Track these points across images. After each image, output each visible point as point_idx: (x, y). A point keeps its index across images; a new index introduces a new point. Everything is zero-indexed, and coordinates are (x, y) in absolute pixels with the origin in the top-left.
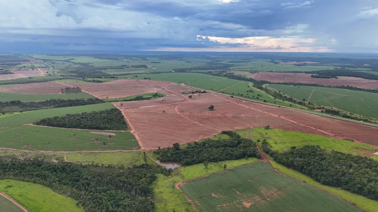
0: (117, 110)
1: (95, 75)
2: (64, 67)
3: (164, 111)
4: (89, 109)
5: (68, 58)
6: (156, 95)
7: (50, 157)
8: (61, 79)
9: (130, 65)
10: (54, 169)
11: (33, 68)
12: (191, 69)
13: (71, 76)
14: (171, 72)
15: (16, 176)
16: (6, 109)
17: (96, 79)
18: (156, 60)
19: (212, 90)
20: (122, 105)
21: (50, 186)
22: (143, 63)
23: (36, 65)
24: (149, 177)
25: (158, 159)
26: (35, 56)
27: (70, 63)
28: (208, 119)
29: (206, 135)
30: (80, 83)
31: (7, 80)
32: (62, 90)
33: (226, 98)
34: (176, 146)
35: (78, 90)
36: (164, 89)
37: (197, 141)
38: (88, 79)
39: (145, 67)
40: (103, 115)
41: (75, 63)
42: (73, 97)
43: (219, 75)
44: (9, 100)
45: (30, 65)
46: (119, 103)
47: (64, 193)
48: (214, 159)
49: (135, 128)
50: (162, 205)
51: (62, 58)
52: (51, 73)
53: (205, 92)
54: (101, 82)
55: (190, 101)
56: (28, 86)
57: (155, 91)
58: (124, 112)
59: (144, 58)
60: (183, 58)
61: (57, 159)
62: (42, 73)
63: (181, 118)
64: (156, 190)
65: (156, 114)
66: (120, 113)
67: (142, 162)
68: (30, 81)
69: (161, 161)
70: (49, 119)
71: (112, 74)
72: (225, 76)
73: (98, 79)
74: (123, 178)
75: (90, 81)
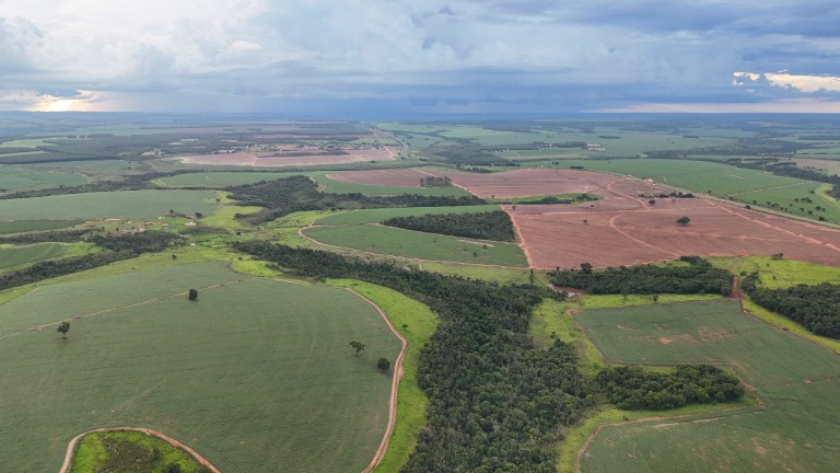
0: (503, 212)
1: (479, 160)
2: (427, 144)
3: (586, 221)
4: (459, 210)
5: (435, 128)
6: (583, 197)
7: (402, 263)
8: (420, 166)
9: (550, 142)
10: (406, 275)
11: (377, 146)
12: (690, 152)
13: (437, 161)
14: (638, 157)
15: (362, 277)
16: (343, 204)
17: (479, 167)
18: (612, 131)
19: (710, 192)
20: (514, 208)
21: (401, 290)
22: (581, 137)
23: (382, 141)
24: (531, 297)
25: (552, 282)
26: (381, 125)
27: (437, 139)
28: (666, 238)
29: (646, 260)
30: (452, 173)
31: (340, 165)
32: (422, 181)
33: (732, 209)
34: (586, 268)
35: (445, 182)
36: (605, 188)
37: (627, 266)
38: (466, 167)
39: (583, 146)
40: (479, 218)
41: (447, 139)
42: (437, 192)
43: (755, 166)
44: (347, 192)
45: (372, 141)
46: (511, 206)
47: (417, 299)
48: (644, 289)
49: (528, 241)
50: (540, 327)
51: (425, 130)
52: (405, 154)
53: (690, 196)
54: (488, 172)
55: (649, 209)
56: (371, 174)
57: (585, 189)
58: (515, 219)
59: (587, 128)
60: (680, 129)
61: (410, 266)
62: (391, 155)
63: (615, 232)
64: (537, 313)
65: (569, 224)
66: (508, 217)
67: (527, 282)
68: (372, 166)
69: (556, 285)
70: (402, 219)
71: (510, 158)
72: (769, 169)
73: (484, 167)
74: (494, 294)
75: (468, 170)
